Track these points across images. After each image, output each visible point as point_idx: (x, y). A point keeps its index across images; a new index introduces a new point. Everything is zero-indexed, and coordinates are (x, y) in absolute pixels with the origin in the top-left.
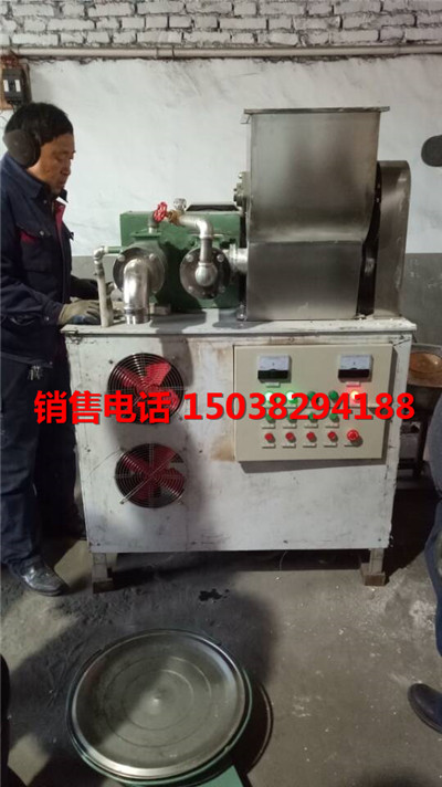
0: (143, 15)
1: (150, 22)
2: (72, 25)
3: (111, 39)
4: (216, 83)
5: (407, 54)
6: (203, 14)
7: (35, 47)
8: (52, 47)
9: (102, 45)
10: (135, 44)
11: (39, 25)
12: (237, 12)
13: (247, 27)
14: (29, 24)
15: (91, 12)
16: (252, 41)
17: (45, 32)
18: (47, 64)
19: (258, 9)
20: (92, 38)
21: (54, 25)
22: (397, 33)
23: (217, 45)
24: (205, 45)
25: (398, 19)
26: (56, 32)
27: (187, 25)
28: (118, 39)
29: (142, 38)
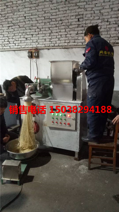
0: (60, 40)
1: (62, 42)
2: (47, 43)
3: (54, 45)
4: (74, 53)
5: (116, 46)
6: (72, 40)
7: (41, 47)
8: (44, 47)
9: (52, 46)
10: (59, 46)
11: (42, 43)
12: (79, 39)
13: (81, 41)
14: (40, 43)
15: (51, 40)
16: (82, 44)
17: (43, 44)
18: (42, 50)
19: (83, 38)
20: (51, 45)
21: (44, 43)
22: (114, 41)
23: (74, 45)
24: (72, 45)
25: (114, 38)
26: (45, 44)
27: (69, 42)
28: (56, 45)
29: (60, 45)
